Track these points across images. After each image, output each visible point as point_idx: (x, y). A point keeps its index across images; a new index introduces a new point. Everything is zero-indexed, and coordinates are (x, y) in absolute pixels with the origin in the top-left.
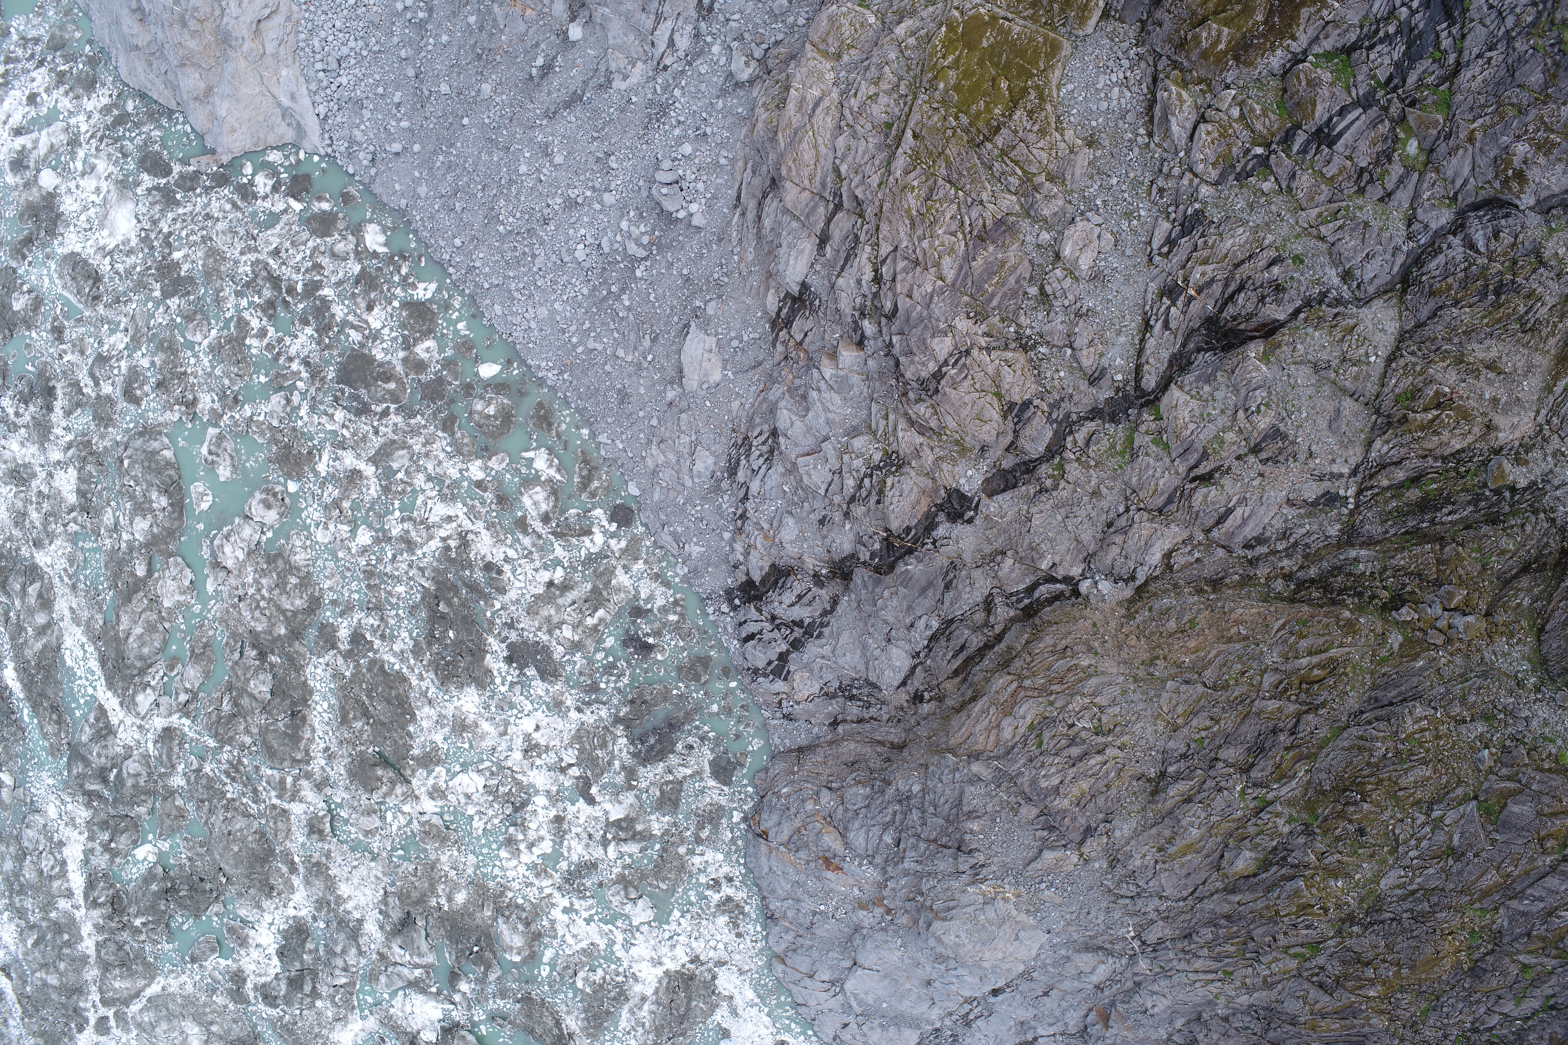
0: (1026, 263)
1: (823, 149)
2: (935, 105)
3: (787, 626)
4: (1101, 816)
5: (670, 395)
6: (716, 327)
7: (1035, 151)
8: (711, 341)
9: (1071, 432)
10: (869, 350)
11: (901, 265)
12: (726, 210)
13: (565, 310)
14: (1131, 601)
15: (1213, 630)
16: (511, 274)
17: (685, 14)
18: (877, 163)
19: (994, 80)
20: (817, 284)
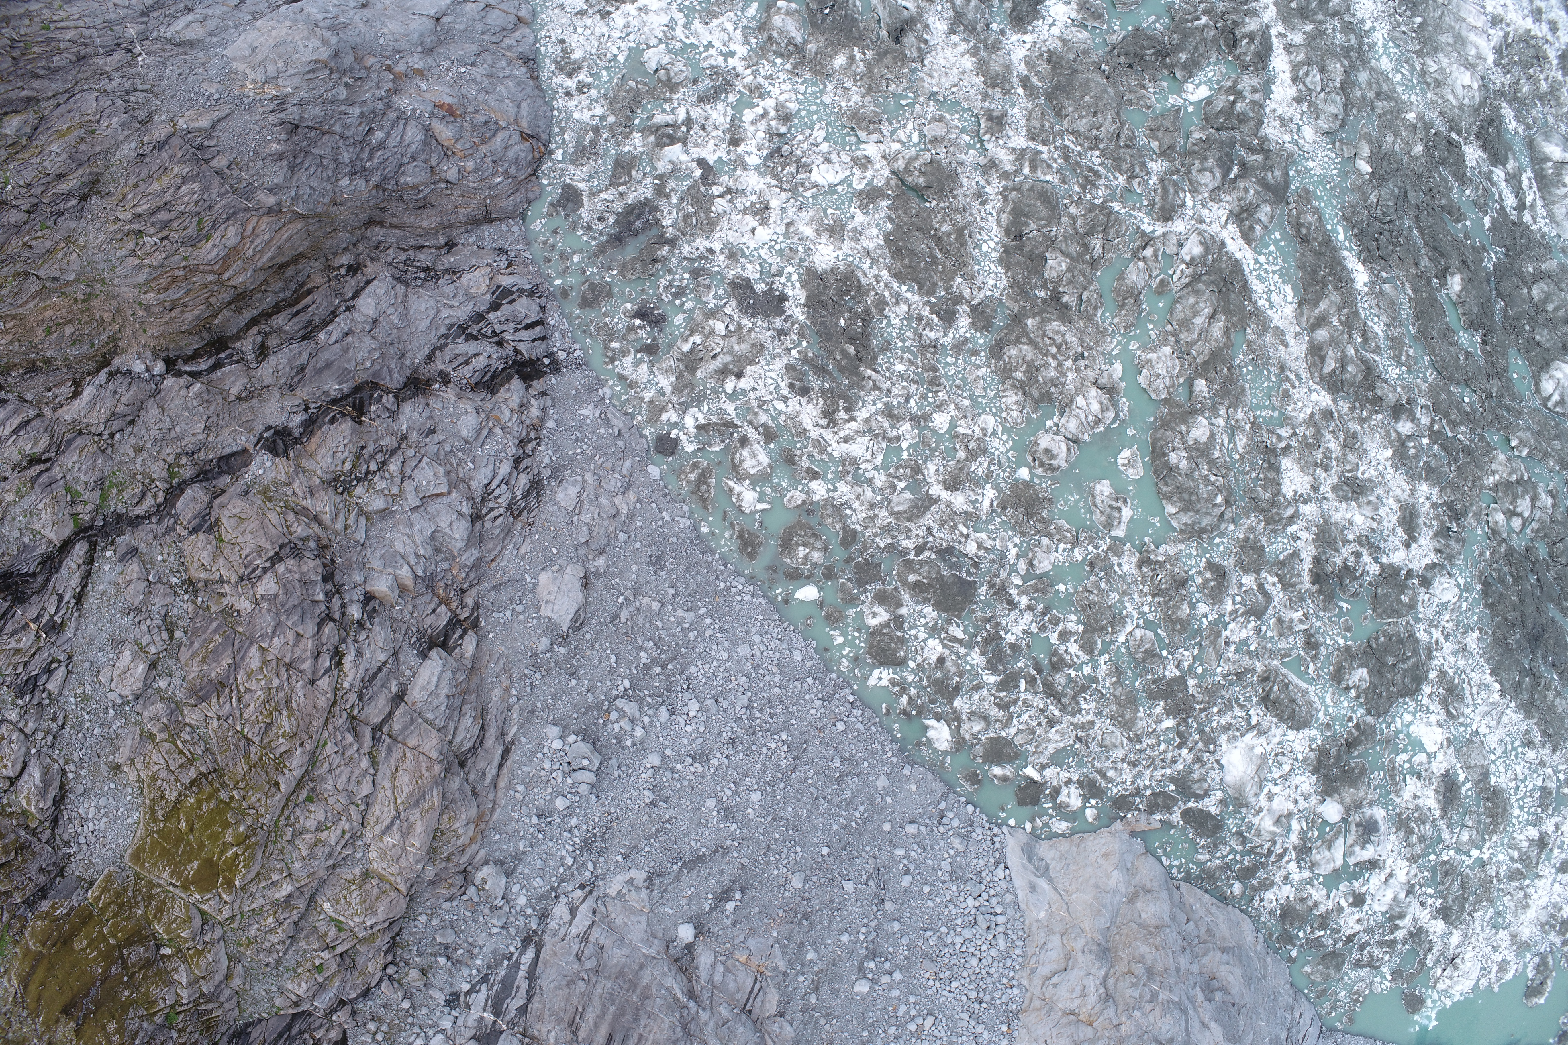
0: (182, 660)
1: (387, 785)
2: (252, 811)
3: (485, 336)
4: (147, 160)
5: (601, 562)
6: (538, 625)
7: (162, 761)
8: (545, 611)
9: (159, 506)
10: (360, 590)
11: (307, 666)
12: (523, 740)
13: (718, 651)
14: (114, 353)
15: (29, 326)
16: (777, 690)
17: (557, 939)
18: (326, 765)
19: (192, 830)
20: (409, 657)
